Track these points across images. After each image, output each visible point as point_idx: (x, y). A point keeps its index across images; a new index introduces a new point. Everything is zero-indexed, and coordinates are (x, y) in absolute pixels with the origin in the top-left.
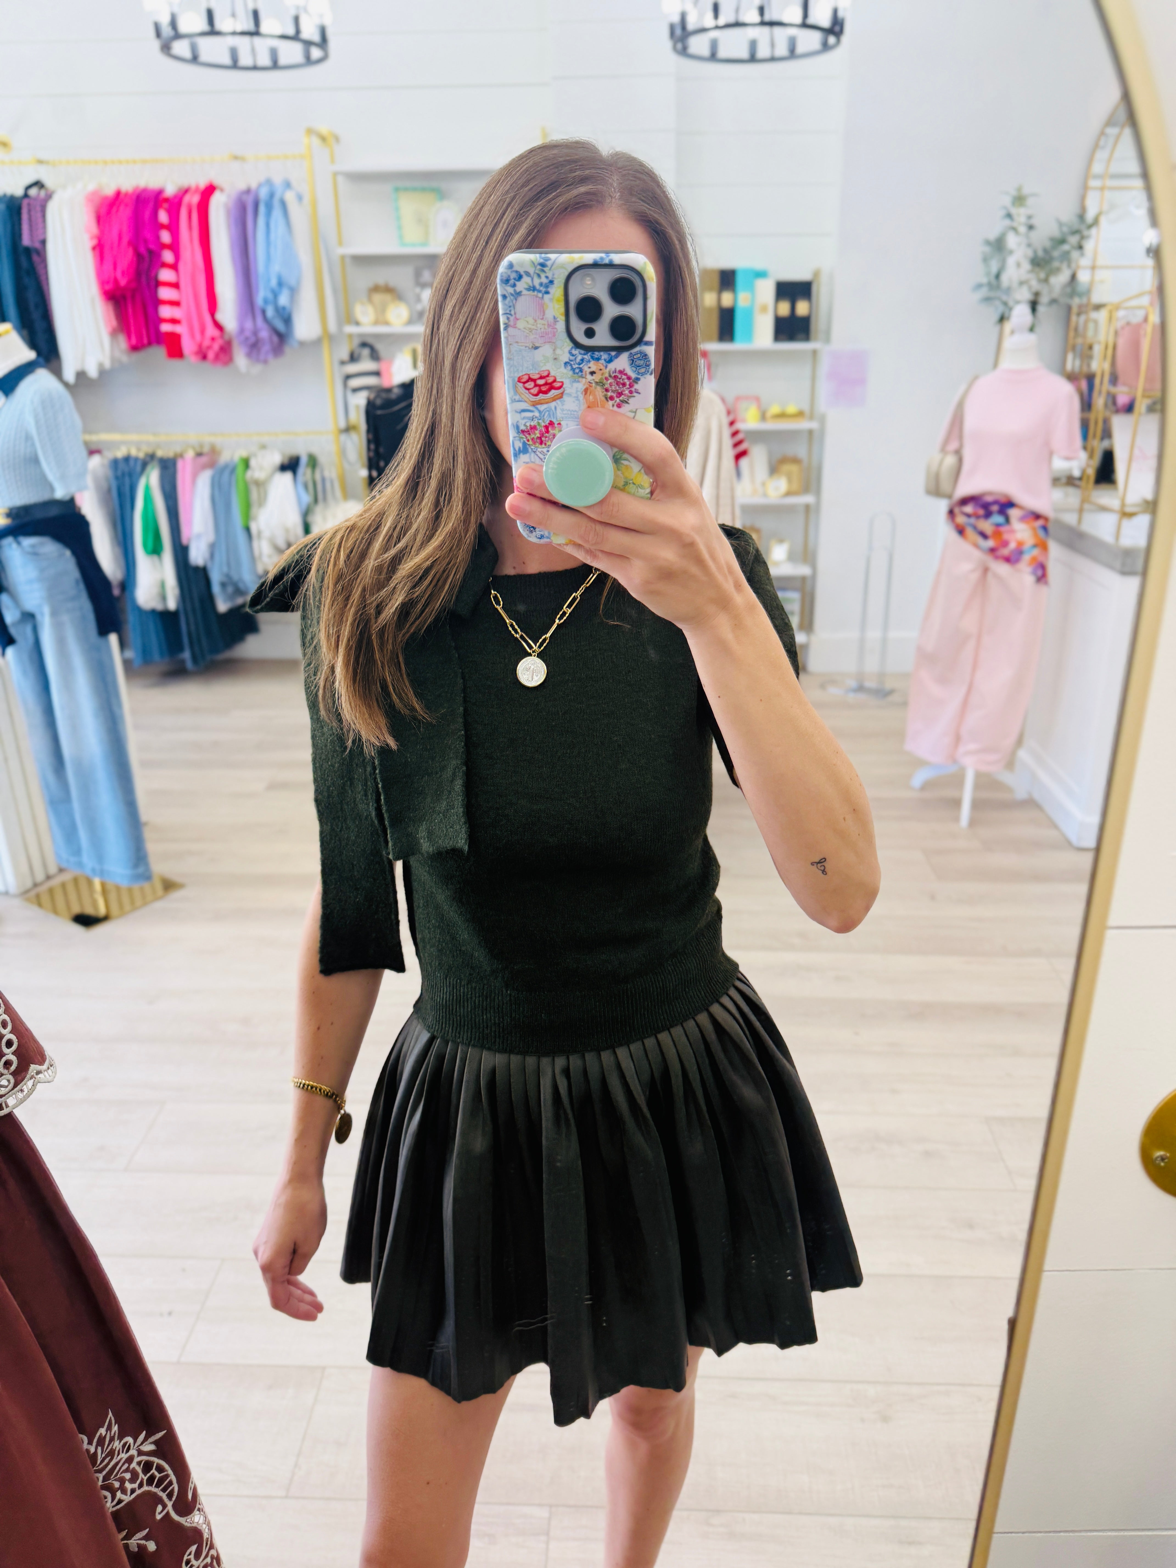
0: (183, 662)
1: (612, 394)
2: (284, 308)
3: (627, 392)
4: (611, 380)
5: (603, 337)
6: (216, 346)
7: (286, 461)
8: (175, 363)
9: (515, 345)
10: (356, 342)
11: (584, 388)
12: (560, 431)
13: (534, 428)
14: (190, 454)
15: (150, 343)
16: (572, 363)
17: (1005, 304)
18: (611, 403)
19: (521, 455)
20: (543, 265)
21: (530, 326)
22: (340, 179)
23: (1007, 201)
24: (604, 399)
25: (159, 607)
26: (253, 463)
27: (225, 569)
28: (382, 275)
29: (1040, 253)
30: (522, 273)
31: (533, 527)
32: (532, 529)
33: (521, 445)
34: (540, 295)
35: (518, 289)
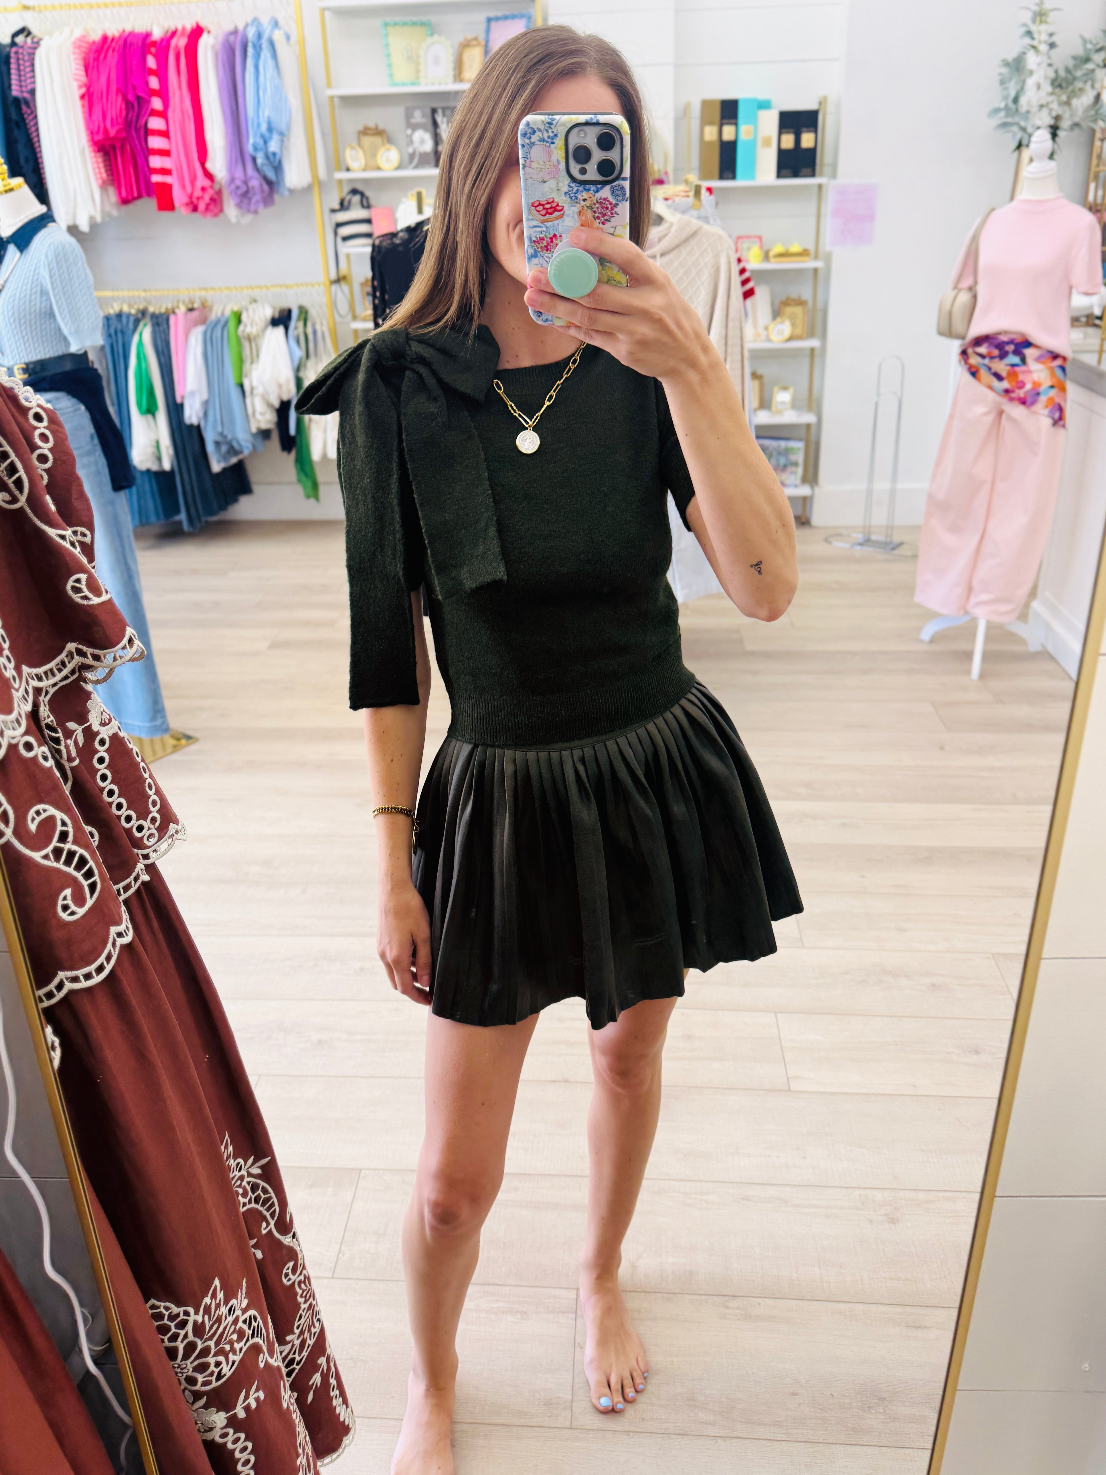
0: (180, 523)
1: (599, 215)
2: (274, 154)
3: (609, 213)
4: (598, 205)
5: (592, 173)
6: (207, 198)
7: (277, 315)
8: (166, 215)
9: (530, 179)
10: (346, 189)
11: (578, 211)
12: (561, 241)
13: (543, 239)
14: (182, 309)
15: (140, 196)
16: (570, 193)
17: (1024, 129)
18: (598, 221)
19: (533, 259)
20: (550, 124)
21: (541, 167)
22: (327, 14)
23: (1027, 17)
24: (592, 218)
25: (155, 468)
26: (244, 318)
27: (220, 429)
28: (373, 117)
29: (1062, 73)
30: (536, 129)
31: (540, 312)
32: (539, 314)
33: (532, 251)
34: (548, 145)
35: (532, 140)
